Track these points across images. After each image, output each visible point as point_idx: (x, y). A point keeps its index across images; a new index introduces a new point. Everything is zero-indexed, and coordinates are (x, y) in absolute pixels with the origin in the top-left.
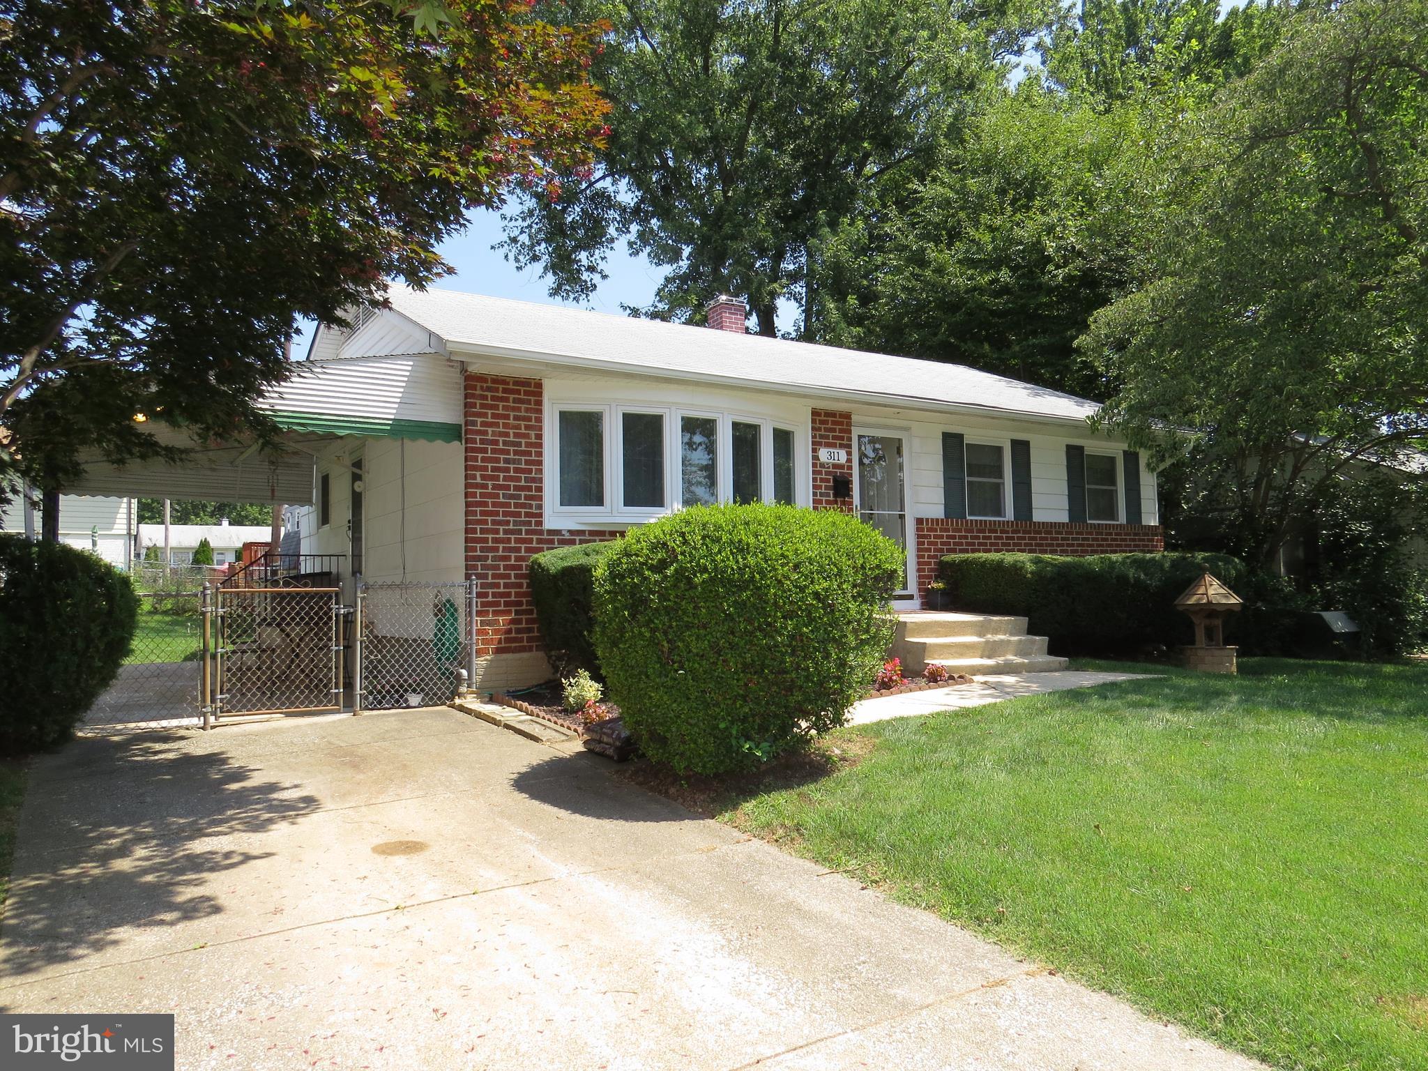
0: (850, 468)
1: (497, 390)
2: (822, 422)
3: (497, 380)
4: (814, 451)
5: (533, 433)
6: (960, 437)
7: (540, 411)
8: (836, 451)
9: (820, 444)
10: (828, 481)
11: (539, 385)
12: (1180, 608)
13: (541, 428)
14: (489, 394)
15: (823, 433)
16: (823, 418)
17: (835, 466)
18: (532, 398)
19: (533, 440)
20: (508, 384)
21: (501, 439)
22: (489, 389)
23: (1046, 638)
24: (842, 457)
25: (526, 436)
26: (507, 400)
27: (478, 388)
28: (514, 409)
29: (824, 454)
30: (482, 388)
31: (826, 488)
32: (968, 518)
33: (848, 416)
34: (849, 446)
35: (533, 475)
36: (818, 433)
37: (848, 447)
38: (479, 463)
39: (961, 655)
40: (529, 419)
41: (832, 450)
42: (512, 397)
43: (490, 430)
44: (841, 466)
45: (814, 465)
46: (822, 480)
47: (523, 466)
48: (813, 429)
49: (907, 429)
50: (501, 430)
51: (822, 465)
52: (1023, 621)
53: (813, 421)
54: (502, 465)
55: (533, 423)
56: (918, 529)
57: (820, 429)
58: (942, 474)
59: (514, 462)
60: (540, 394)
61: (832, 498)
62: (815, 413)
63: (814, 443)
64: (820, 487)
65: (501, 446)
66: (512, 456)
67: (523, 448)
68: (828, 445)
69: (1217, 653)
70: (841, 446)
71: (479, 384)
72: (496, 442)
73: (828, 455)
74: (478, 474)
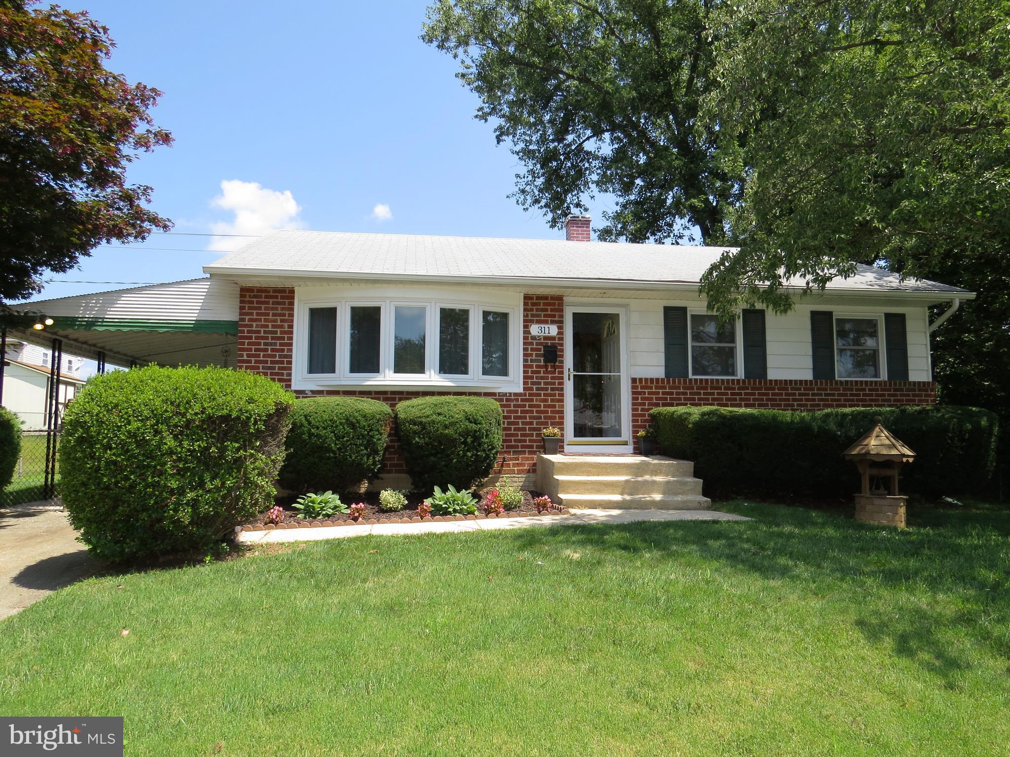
0: (561, 339)
1: (260, 297)
2: (533, 304)
3: (261, 290)
4: (526, 327)
5: (286, 325)
6: (684, 310)
7: (293, 309)
8: (546, 326)
9: (532, 321)
10: (539, 350)
11: (292, 291)
12: (847, 458)
13: (292, 321)
14: (255, 300)
15: (534, 312)
16: (535, 301)
17: (545, 338)
18: (287, 301)
19: (286, 329)
20: (269, 292)
21: (262, 330)
22: (255, 297)
23: (701, 481)
24: (553, 330)
25: (281, 327)
26: (268, 303)
27: (247, 296)
28: (272, 309)
29: (535, 330)
30: (250, 296)
31: (537, 355)
32: (690, 376)
33: (560, 298)
34: (562, 322)
35: (285, 353)
36: (529, 313)
37: (560, 324)
38: (246, 346)
39: (599, 491)
40: (284, 315)
41: (543, 326)
42: (271, 300)
43: (254, 324)
44: (553, 338)
45: (525, 338)
46: (532, 349)
47: (278, 347)
48: (525, 310)
49: (625, 306)
50: (263, 323)
51: (534, 338)
52: (689, 465)
53: (525, 304)
54: (262, 347)
55: (287, 317)
56: (633, 387)
57: (532, 310)
58: (663, 341)
59: (271, 344)
60: (293, 298)
61: (542, 363)
62: (527, 298)
63: (525, 321)
64: (531, 355)
65: (262, 334)
66: (270, 341)
67: (279, 335)
68: (539, 322)
69: (877, 502)
70: (553, 322)
71: (248, 294)
72: (259, 332)
73: (538, 330)
74: (245, 353)
